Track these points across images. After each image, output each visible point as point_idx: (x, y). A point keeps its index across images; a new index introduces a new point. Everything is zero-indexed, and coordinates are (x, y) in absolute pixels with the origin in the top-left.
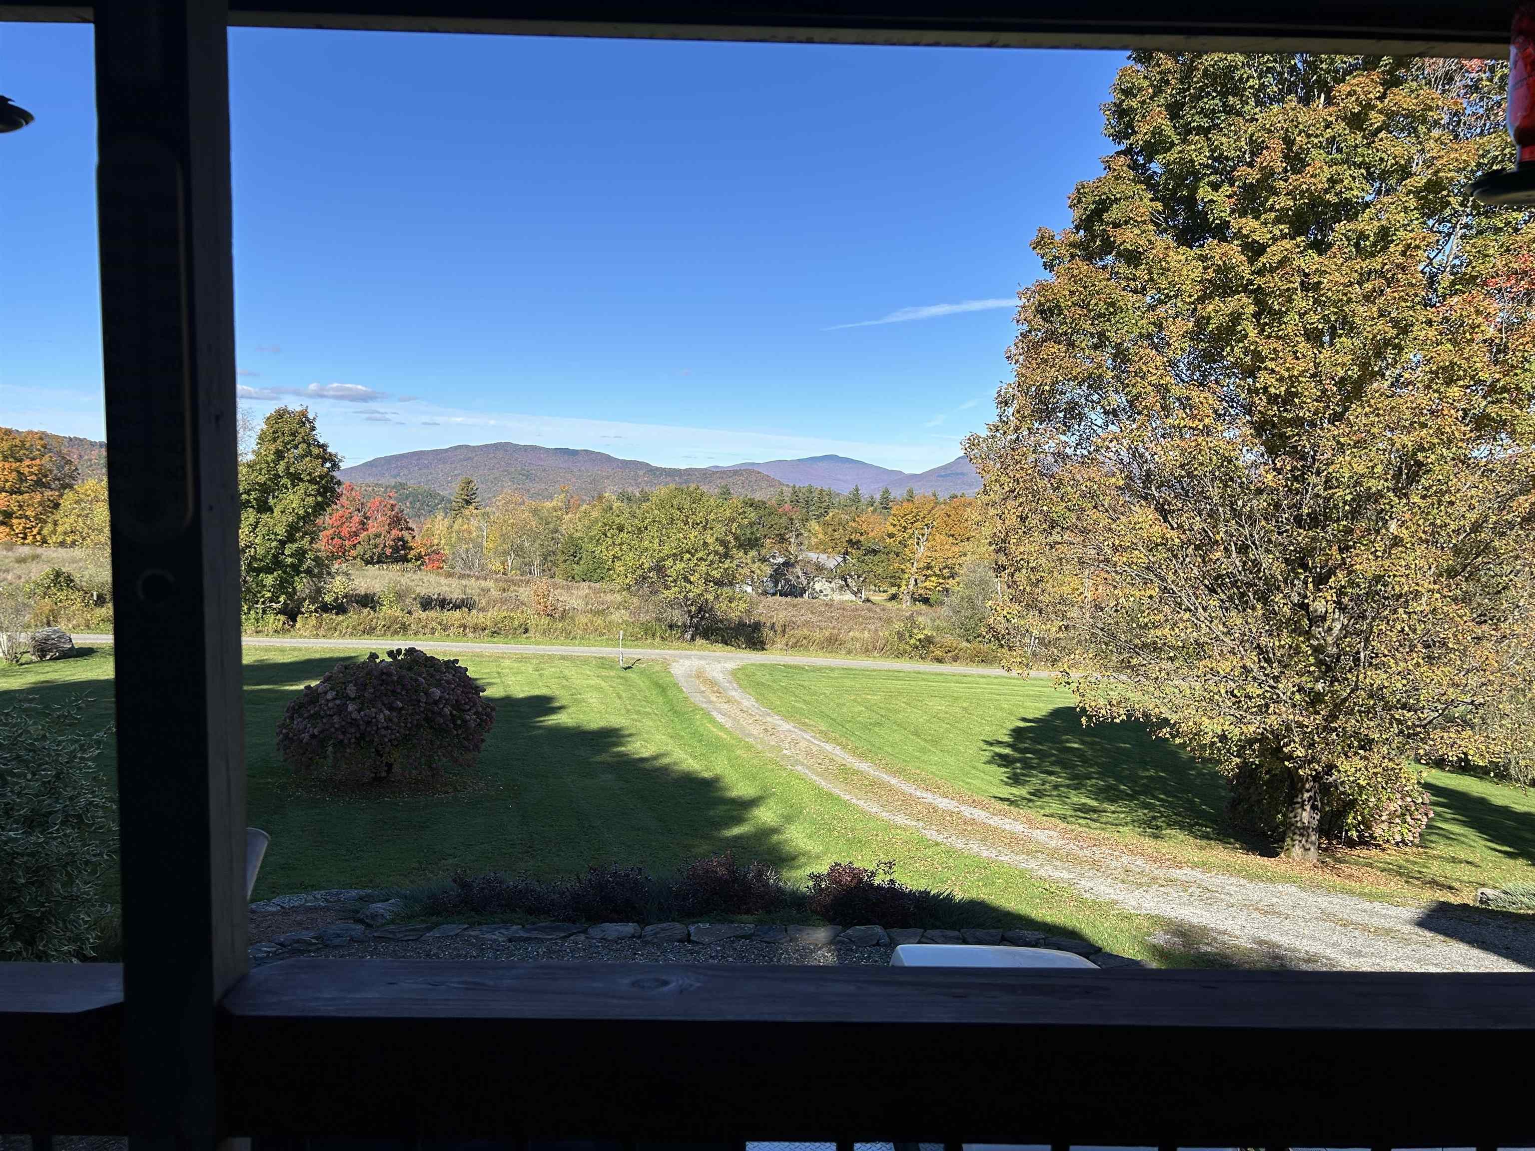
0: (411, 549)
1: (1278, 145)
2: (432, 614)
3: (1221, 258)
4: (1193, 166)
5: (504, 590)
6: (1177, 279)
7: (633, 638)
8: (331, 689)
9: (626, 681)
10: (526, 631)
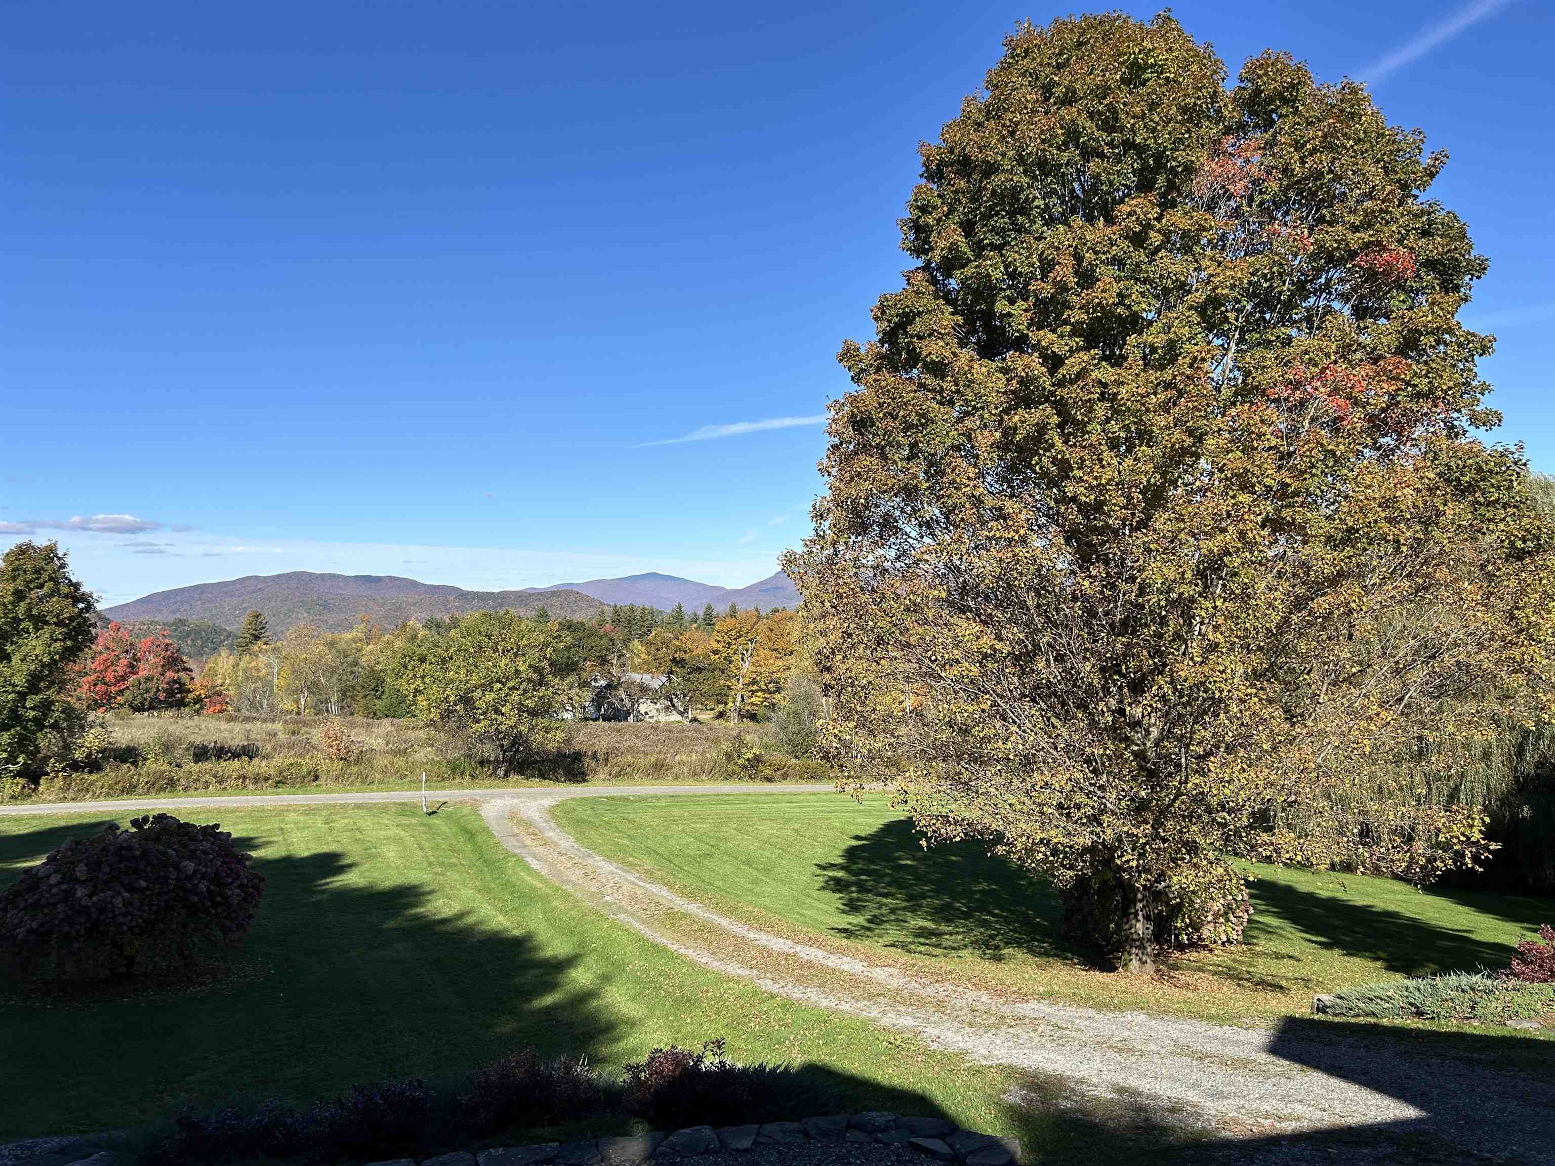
0: (189, 691)
1: (1068, 261)
2: (205, 766)
3: (1024, 370)
4: (990, 281)
5: (294, 733)
6: (982, 391)
7: (440, 779)
8: (55, 872)
9: (430, 828)
10: (316, 778)
